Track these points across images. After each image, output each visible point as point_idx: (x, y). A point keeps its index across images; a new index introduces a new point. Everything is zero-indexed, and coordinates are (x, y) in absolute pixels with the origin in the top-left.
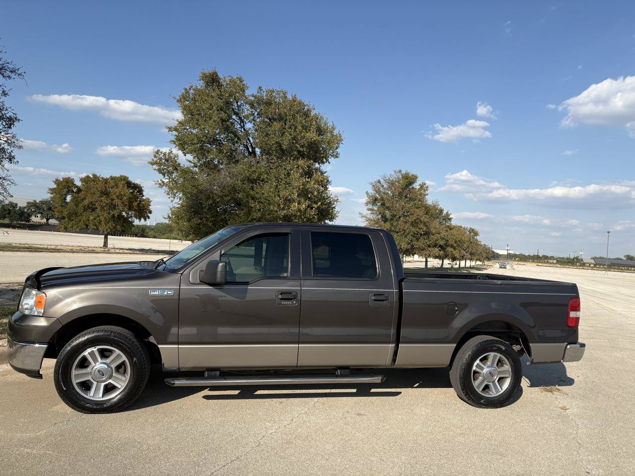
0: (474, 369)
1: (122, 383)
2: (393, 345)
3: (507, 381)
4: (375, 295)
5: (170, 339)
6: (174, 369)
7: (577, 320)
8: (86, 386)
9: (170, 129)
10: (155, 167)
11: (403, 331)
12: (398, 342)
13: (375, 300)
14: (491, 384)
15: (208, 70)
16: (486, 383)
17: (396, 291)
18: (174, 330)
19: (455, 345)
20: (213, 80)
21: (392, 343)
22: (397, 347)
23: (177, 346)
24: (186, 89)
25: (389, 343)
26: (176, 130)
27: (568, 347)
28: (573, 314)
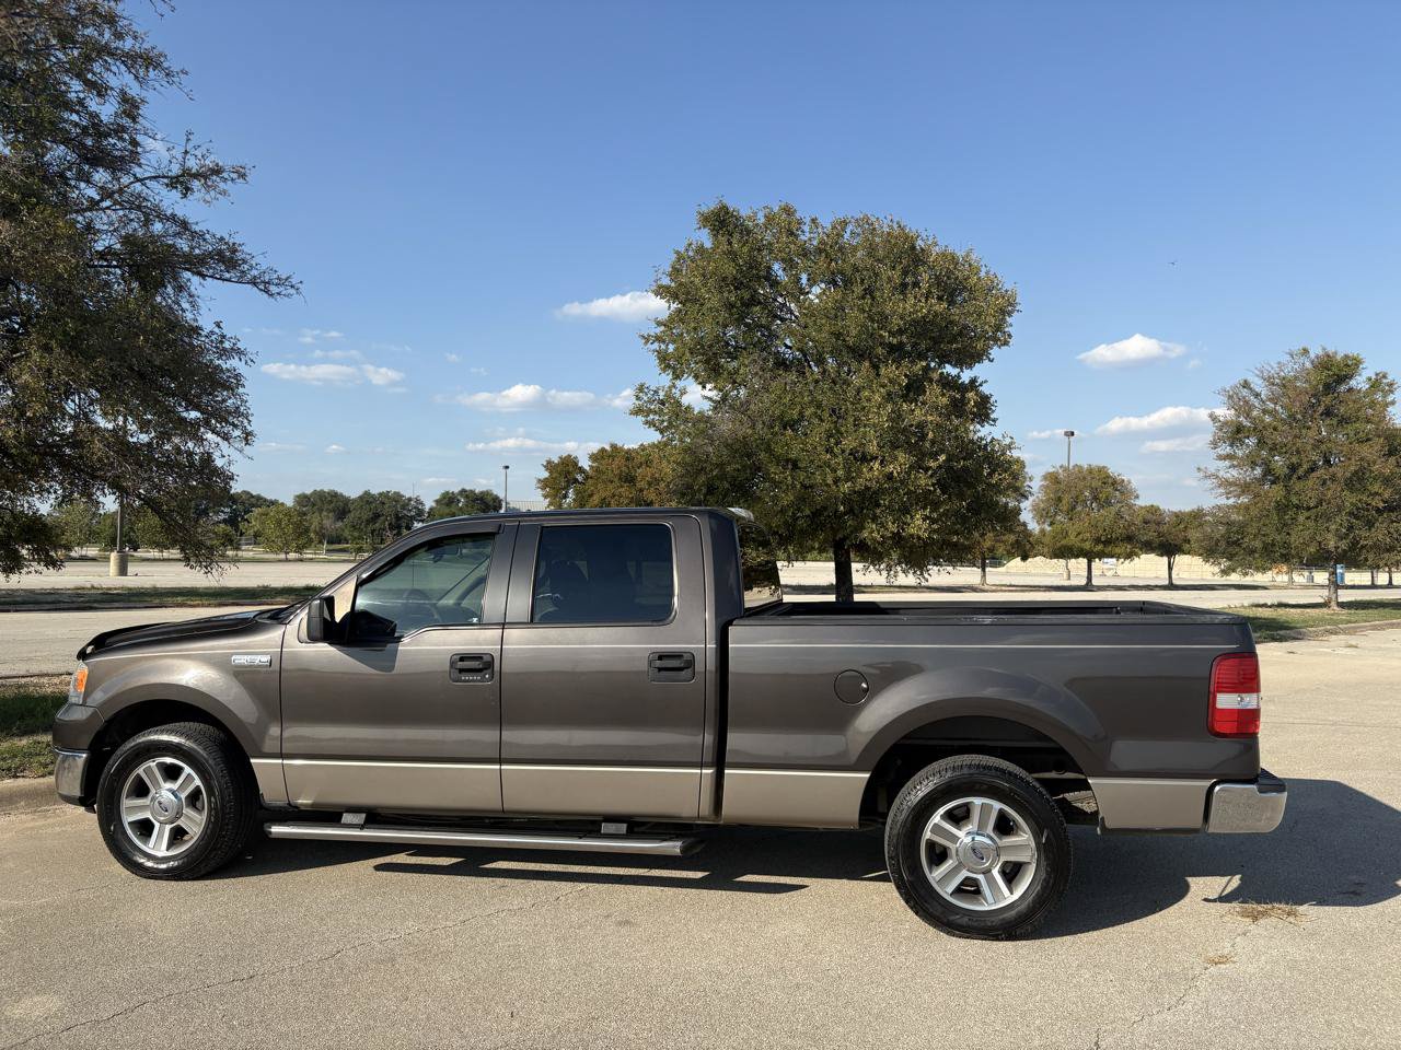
0: (927, 837)
1: (195, 824)
2: (709, 771)
3: (1029, 873)
4: (660, 658)
5: (268, 746)
6: (279, 803)
7: (1252, 716)
8: (145, 828)
9: (647, 339)
10: (641, 418)
11: (735, 740)
12: (720, 762)
13: (660, 669)
14: (980, 877)
15: (710, 205)
16: (964, 874)
17: (712, 646)
18: (274, 731)
19: (868, 775)
20: (721, 221)
21: (708, 766)
22: (719, 777)
23: (280, 761)
24: (678, 253)
25: (701, 765)
26: (658, 339)
27: (1217, 788)
28: (1225, 701)
